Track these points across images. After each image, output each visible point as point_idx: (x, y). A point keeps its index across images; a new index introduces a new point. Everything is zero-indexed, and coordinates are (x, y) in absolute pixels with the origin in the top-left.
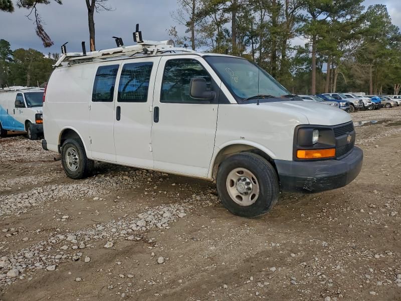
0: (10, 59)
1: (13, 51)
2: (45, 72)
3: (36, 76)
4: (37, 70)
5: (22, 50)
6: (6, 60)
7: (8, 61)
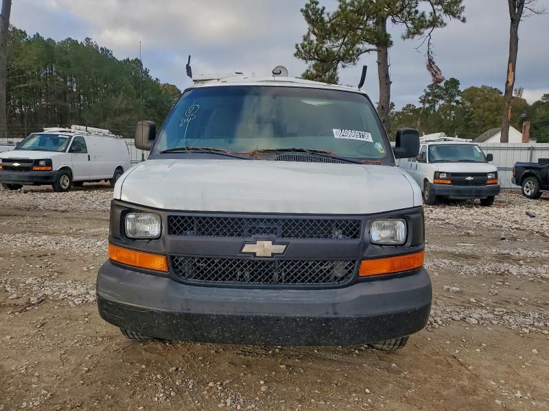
0: (457, 102)
1: (462, 91)
2: (496, 115)
3: (484, 121)
4: (487, 114)
5: (473, 88)
6: (452, 103)
7: (455, 104)
